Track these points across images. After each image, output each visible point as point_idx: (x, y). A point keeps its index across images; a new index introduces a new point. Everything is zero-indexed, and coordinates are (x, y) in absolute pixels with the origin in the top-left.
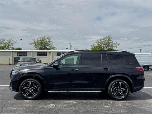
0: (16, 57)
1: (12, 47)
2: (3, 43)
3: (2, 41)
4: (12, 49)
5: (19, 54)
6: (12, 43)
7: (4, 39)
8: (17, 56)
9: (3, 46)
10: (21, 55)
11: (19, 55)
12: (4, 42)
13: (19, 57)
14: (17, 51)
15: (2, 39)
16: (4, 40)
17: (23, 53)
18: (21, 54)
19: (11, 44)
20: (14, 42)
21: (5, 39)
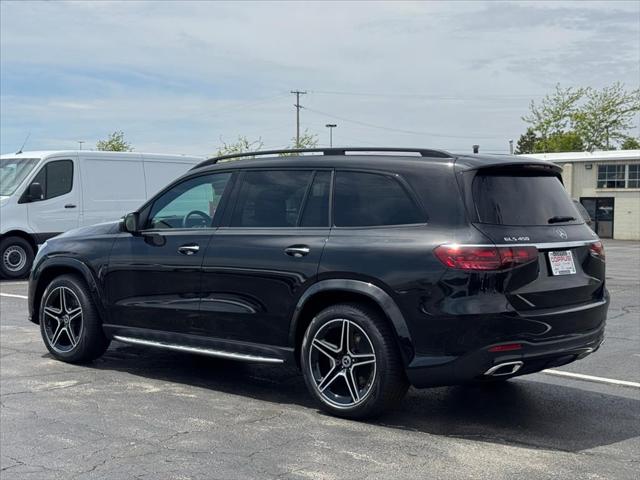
0: (591, 192)
1: (624, 132)
2: (570, 116)
3: (565, 106)
4: (625, 147)
5: (610, 176)
6: (623, 107)
7: (574, 90)
8: (600, 185)
9: (572, 130)
10: (621, 185)
11: (611, 185)
12: (578, 106)
13: (607, 192)
14: (594, 162)
15: (564, 91)
16: (577, 98)
17: (632, 168)
18: (623, 178)
19: (614, 117)
20: (631, 104)
21: (581, 92)
